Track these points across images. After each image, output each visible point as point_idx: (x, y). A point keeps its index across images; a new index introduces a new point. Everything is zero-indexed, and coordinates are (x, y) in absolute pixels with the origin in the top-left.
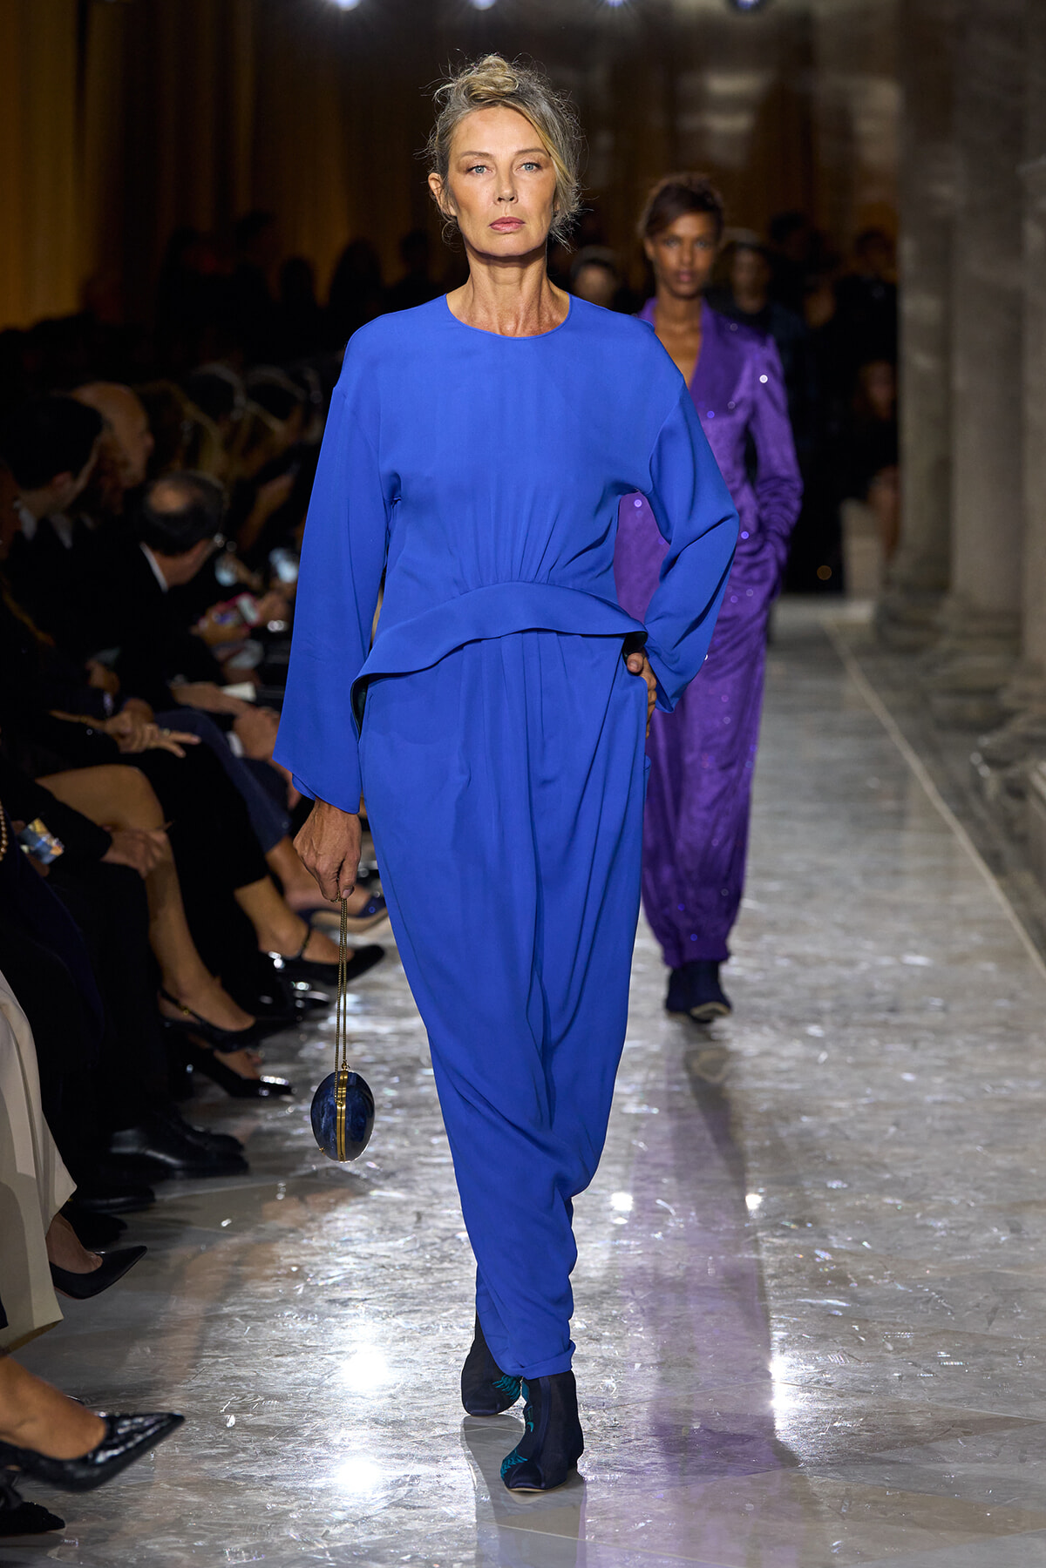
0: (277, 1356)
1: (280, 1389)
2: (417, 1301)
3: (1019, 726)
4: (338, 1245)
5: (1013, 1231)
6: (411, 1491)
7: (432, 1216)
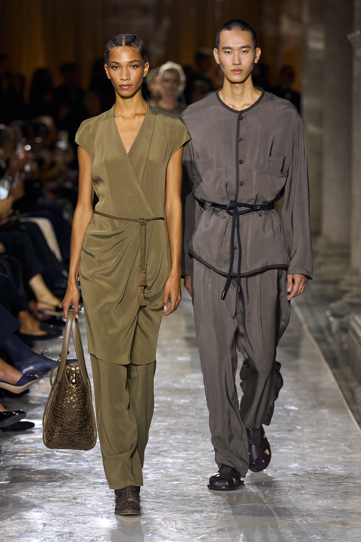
3: (347, 298)
4: (5, 538)
5: (322, 535)
7: (50, 525)
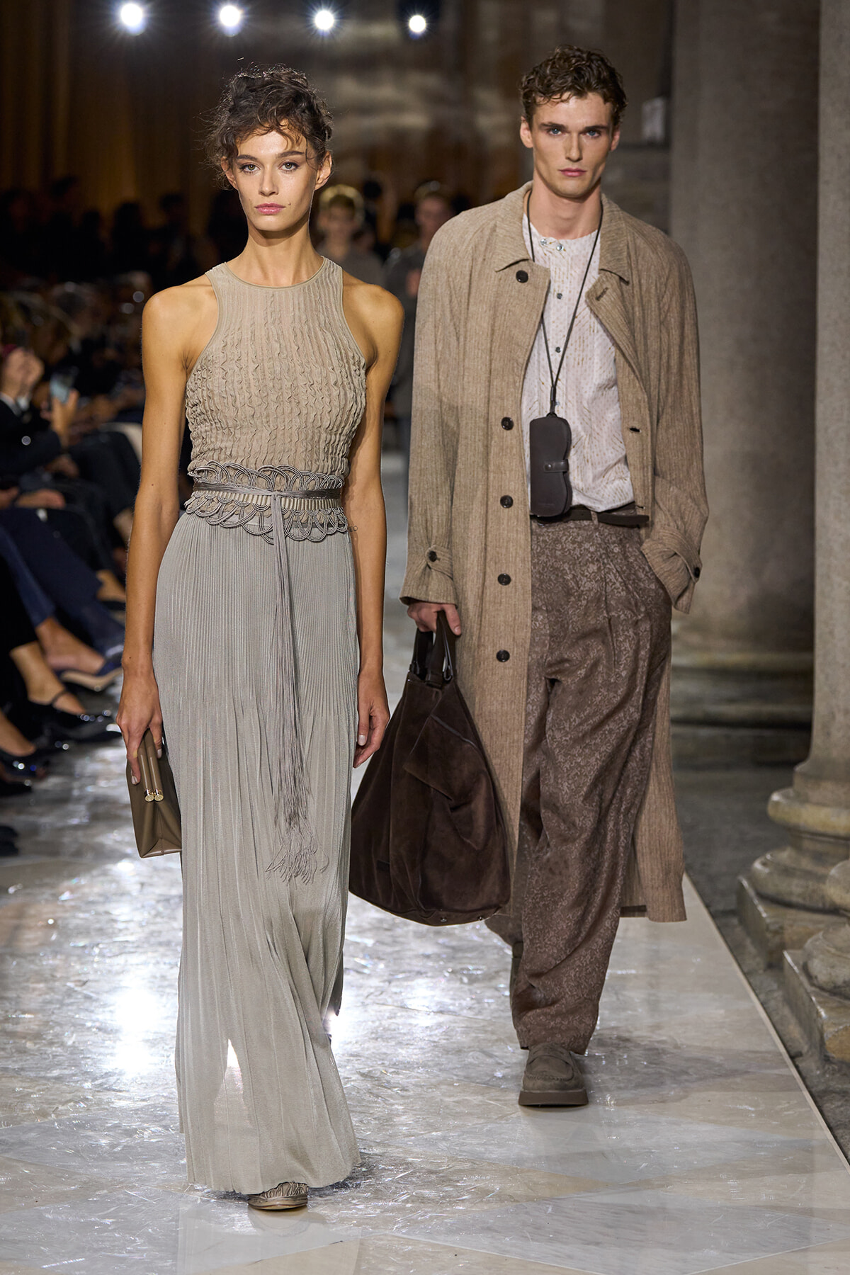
0: (33, 983)
1: (33, 1005)
2: (135, 945)
6: (118, 1079)
